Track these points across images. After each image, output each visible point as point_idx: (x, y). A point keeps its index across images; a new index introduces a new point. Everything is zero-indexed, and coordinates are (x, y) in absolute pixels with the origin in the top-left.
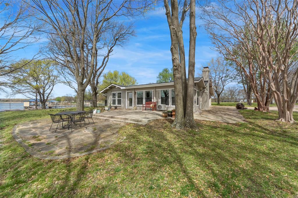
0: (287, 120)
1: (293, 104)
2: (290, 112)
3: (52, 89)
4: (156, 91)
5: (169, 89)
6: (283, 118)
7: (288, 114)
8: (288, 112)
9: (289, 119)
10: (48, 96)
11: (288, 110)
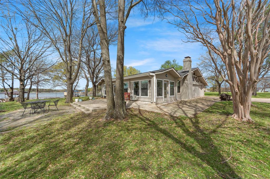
0: (240, 116)
1: (246, 96)
2: (244, 107)
3: (78, 82)
4: (130, 83)
5: (139, 81)
6: (236, 114)
7: (241, 110)
8: (242, 107)
9: (243, 115)
10: (75, 88)
11: (242, 105)
